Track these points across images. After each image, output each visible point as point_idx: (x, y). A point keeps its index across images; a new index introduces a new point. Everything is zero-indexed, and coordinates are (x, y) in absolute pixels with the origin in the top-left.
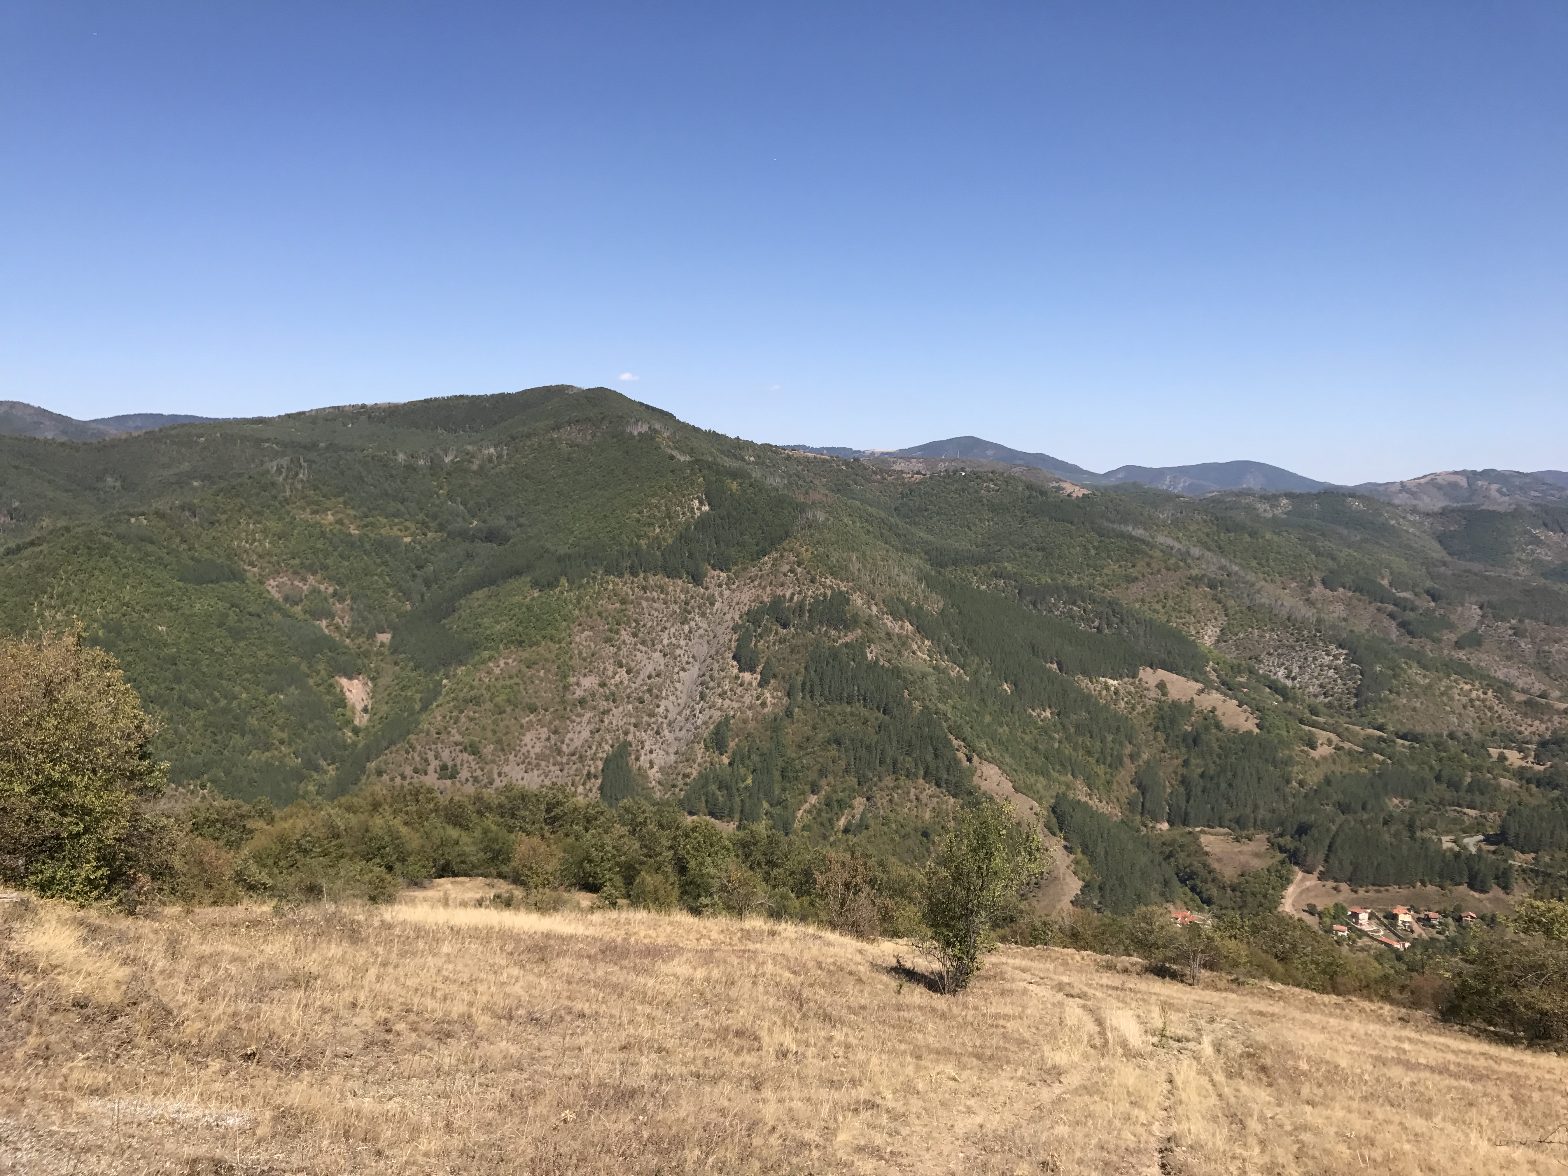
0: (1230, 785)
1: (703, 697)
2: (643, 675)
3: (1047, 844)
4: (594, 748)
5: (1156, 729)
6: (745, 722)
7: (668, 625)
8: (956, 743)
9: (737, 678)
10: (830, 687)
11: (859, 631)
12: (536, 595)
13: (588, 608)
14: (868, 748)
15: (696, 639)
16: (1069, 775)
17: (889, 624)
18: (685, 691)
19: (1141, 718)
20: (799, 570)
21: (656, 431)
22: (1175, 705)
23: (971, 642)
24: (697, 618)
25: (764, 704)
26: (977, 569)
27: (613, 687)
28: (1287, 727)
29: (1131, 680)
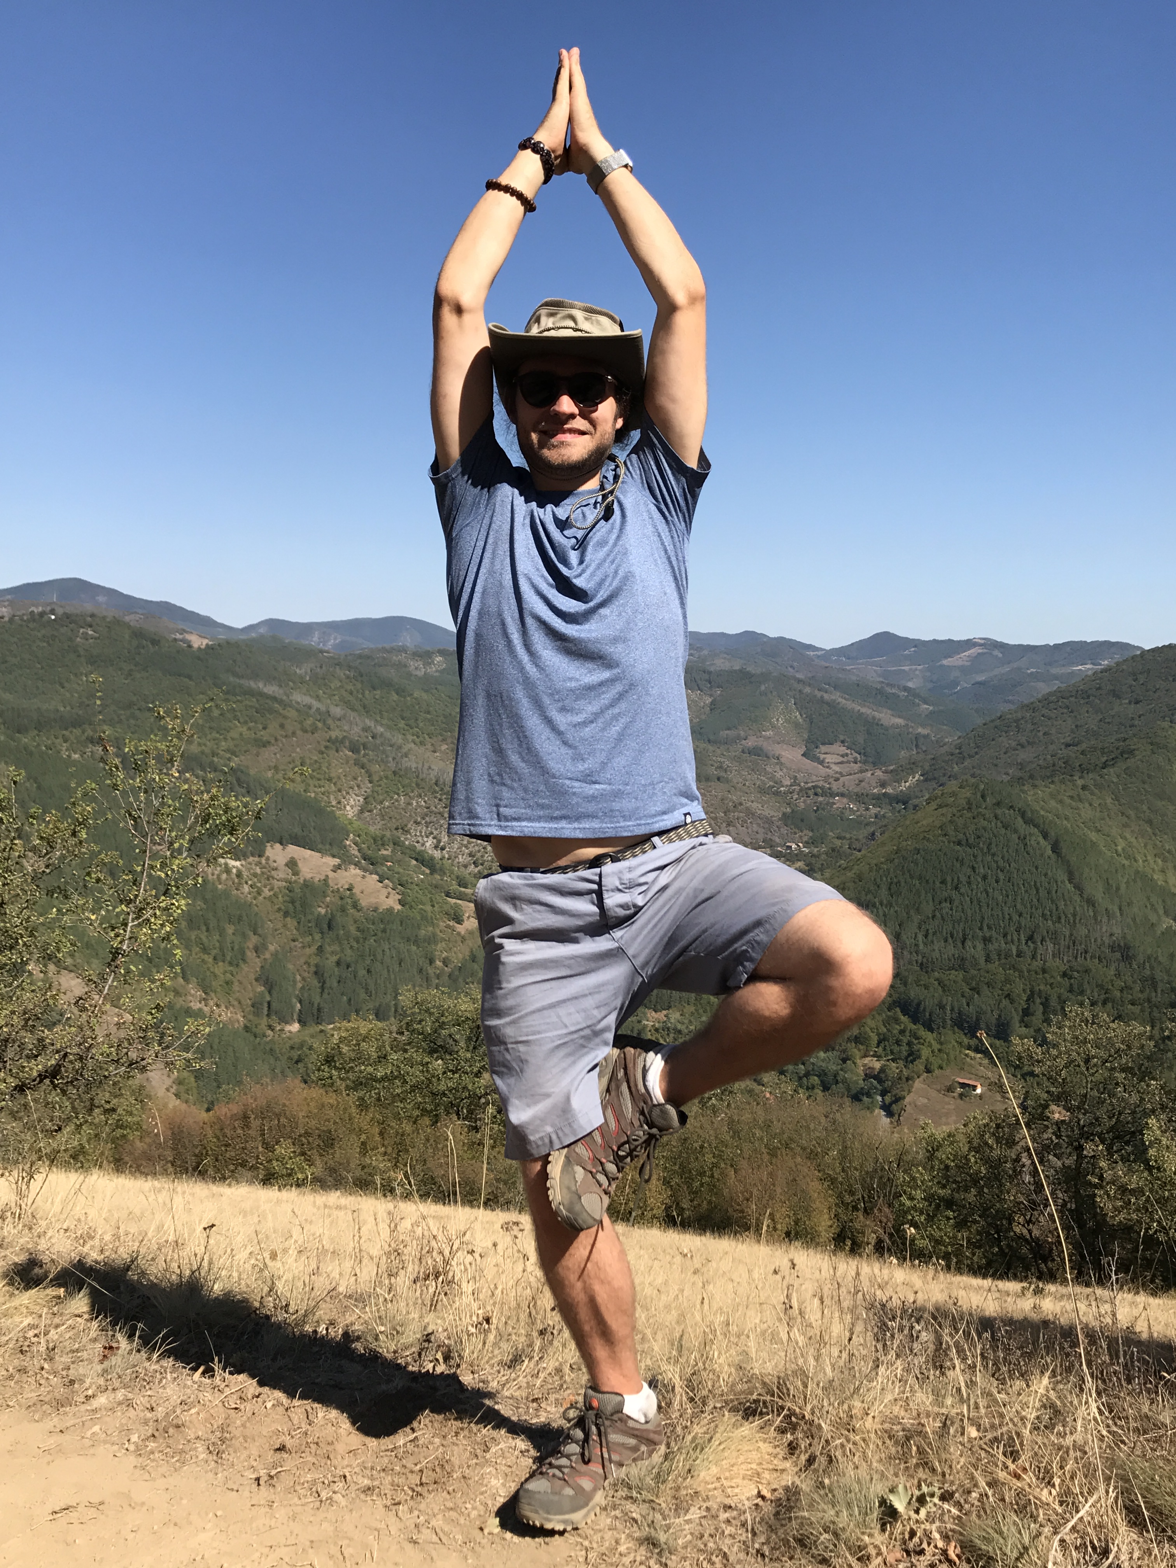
16: (180, 980)
22: (307, 884)
26: (67, 733)
28: (432, 901)
29: (257, 859)
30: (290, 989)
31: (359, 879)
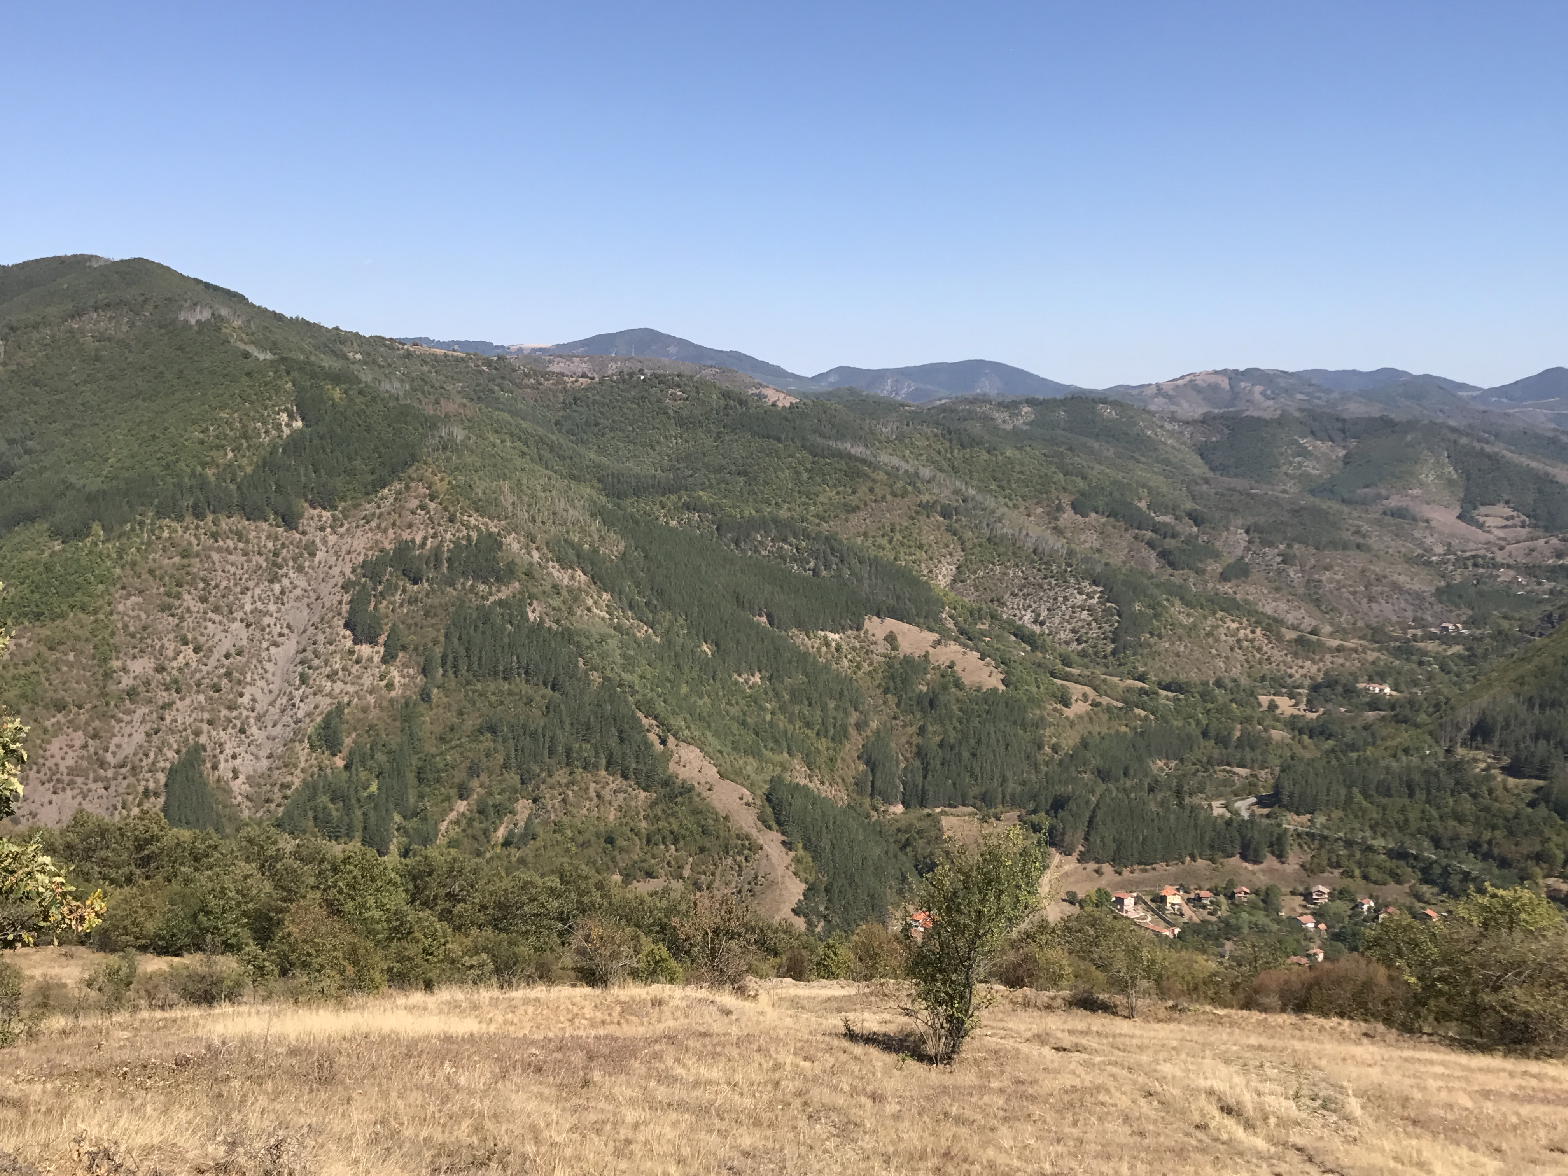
0: (974, 755)
1: (304, 680)
2: (219, 652)
3: (761, 842)
4: (152, 755)
5: (886, 691)
6: (365, 710)
7: (251, 584)
8: (646, 722)
9: (351, 652)
10: (480, 659)
11: (517, 584)
12: (57, 548)
13: (134, 564)
14: (533, 735)
15: (292, 603)
16: (785, 755)
17: (556, 574)
18: (279, 673)
19: (869, 679)
20: (432, 506)
21: (221, 319)
22: (907, 661)
23: (660, 593)
24: (291, 574)
25: (390, 686)
26: (664, 499)
27: (175, 672)
28: (1037, 681)
29: (855, 632)
30: (894, 769)
31: (960, 656)
